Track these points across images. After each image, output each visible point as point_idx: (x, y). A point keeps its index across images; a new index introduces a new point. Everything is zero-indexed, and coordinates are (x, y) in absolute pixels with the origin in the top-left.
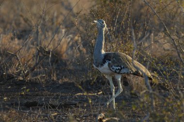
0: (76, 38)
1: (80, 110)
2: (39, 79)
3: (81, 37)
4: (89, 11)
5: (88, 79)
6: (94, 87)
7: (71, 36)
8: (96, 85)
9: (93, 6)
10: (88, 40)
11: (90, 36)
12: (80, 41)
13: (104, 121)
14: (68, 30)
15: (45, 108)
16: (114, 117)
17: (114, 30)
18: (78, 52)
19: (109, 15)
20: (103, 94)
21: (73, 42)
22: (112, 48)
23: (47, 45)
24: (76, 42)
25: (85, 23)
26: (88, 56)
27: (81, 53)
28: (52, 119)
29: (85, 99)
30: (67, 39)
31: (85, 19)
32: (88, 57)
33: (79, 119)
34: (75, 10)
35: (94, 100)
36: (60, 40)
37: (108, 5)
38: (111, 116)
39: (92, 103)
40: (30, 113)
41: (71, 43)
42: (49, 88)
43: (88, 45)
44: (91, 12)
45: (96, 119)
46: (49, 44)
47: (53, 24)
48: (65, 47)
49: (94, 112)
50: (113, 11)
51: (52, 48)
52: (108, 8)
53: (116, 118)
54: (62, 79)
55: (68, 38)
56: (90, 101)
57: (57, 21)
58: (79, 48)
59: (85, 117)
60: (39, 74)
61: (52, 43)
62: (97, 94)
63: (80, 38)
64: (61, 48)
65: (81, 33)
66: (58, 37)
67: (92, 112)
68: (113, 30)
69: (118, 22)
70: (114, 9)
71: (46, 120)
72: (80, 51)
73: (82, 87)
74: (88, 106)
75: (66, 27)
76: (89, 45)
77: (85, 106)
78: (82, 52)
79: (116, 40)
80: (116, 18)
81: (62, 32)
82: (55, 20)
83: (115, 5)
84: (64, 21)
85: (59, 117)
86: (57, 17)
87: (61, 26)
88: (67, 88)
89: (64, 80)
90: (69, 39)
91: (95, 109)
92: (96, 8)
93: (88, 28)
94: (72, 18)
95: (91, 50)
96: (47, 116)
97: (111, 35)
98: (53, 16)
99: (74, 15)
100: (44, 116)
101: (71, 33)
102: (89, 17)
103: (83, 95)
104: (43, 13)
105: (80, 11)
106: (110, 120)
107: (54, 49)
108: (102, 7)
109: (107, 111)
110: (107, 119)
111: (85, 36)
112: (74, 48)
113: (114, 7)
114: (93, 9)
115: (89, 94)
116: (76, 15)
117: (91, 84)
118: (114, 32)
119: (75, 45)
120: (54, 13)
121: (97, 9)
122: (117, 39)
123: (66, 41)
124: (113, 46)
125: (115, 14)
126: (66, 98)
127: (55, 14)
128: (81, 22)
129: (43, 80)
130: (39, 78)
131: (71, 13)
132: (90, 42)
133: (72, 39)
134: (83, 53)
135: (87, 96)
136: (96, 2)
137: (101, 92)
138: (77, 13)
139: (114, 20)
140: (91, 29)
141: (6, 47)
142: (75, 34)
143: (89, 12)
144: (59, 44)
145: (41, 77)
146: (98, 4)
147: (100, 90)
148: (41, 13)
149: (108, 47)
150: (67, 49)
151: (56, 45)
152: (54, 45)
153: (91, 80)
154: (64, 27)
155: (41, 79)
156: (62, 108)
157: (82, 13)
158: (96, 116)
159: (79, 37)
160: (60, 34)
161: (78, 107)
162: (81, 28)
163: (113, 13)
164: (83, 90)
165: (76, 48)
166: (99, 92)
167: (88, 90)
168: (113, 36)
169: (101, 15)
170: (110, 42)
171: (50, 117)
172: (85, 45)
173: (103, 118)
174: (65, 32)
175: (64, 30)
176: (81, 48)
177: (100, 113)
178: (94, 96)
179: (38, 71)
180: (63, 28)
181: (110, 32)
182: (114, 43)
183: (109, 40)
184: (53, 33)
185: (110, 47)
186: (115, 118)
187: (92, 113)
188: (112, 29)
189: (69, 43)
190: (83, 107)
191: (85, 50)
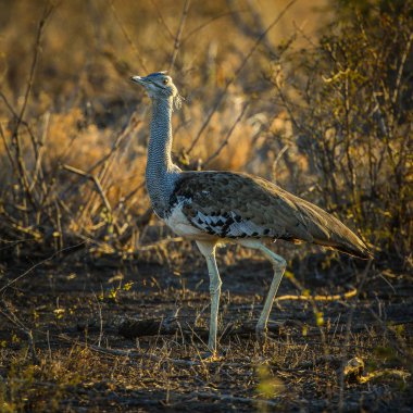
0: (278, 124)
1: (290, 346)
2: (162, 252)
3: (294, 122)
4: (315, 41)
5: (314, 251)
6: (333, 275)
7: (261, 117)
8: (339, 270)
9: (330, 26)
10: (313, 129)
11: (319, 119)
12: (289, 133)
13: (364, 379)
14: (253, 99)
15: (180, 341)
16: (393, 367)
17: (394, 100)
18: (285, 167)
19: (378, 52)
20: (360, 296)
21: (268, 138)
22: (387, 154)
23: (188, 146)
24: (278, 136)
25: (305, 79)
26: (314, 179)
27: (292, 172)
28: (203, 376)
29: (304, 313)
30: (248, 127)
31: (304, 65)
32: (313, 184)
33: (286, 375)
34: (274, 38)
35: (333, 315)
36: (228, 131)
37: (376, 23)
38: (383, 366)
39: (325, 325)
40: (136, 357)
41: (261, 140)
42: (195, 278)
43: (313, 146)
44: (321, 42)
45: (339, 374)
46: (194, 143)
47: (205, 79)
48: (242, 151)
49: (331, 352)
50: (389, 42)
51: (205, 154)
52: (374, 30)
53: (400, 373)
54: (235, 253)
55: (253, 124)
56: (321, 320)
57: (218, 70)
58: (285, 156)
59: (306, 367)
60: (164, 236)
61: (202, 139)
62: (343, 299)
63: (289, 125)
64: (232, 154)
65: (293, 108)
66: (220, 119)
67: (327, 352)
68: (390, 100)
69: (405, 74)
70: (393, 34)
71: (185, 377)
72: (290, 165)
73: (297, 276)
74: (315, 334)
75: (247, 90)
76: (317, 146)
77: (305, 333)
78: (296, 169)
79: (401, 131)
80: (399, 63)
81: (233, 104)
82: (212, 67)
83: (396, 22)
84: (241, 73)
85: (225, 368)
86: (219, 60)
87: (231, 88)
88: (250, 279)
89: (240, 253)
90: (256, 129)
91: (336, 343)
92: (337, 31)
93: (314, 92)
94: (265, 64)
95: (323, 161)
96: (187, 367)
97: (384, 116)
98: (206, 56)
99: (271, 53)
100: (179, 367)
101: (262, 110)
102: (316, 58)
103: (299, 300)
104: (176, 48)
105: (290, 42)
106: (380, 377)
107: (210, 159)
108: (357, 29)
109: (370, 350)
110: (372, 375)
111: (304, 117)
112: (271, 155)
113: (395, 29)
114: (328, 34)
115: (318, 298)
116: (276, 52)
117: (324, 265)
118: (394, 106)
119: (275, 145)
120: (208, 47)
121: (340, 35)
122: (404, 127)
123: (247, 134)
124: (390, 150)
125: (397, 50)
126: (245, 310)
127: (214, 51)
128: (291, 75)
129: (175, 255)
130: (162, 247)
131: (261, 47)
132: (321, 136)
133: (264, 128)
134: (300, 171)
135: (310, 305)
136: (338, 12)
137: (354, 292)
138: (280, 48)
139: (395, 67)
140: (323, 96)
141: (60, 152)
142: (273, 112)
143: (318, 45)
144: (226, 143)
145: (168, 246)
146: (344, 19)
147: (351, 286)
148: (170, 47)
149: (376, 152)
150: (250, 158)
151: (216, 146)
152: (209, 146)
153: (323, 255)
154: (239, 89)
155: (169, 251)
156: (233, 340)
157: (296, 46)
158: (337, 365)
159: (286, 120)
160: (227, 112)
161: (284, 337)
162: (293, 94)
163: (389, 48)
164: (298, 285)
165: (276, 156)
166: (347, 290)
167: (314, 286)
168: (391, 118)
169: (354, 54)
170: (380, 135)
171: (197, 369)
172: (303, 146)
173: (361, 372)
174: (245, 106)
175: (239, 101)
176: (293, 156)
177: (350, 357)
178: (332, 303)
179: (158, 228)
180: (236, 94)
181: (381, 104)
182: (394, 138)
183: (380, 129)
184: (206, 110)
185: (382, 153)
186: (395, 372)
187: (327, 355)
188: (387, 97)
189: (255, 139)
190: (297, 338)
191: (303, 163)
